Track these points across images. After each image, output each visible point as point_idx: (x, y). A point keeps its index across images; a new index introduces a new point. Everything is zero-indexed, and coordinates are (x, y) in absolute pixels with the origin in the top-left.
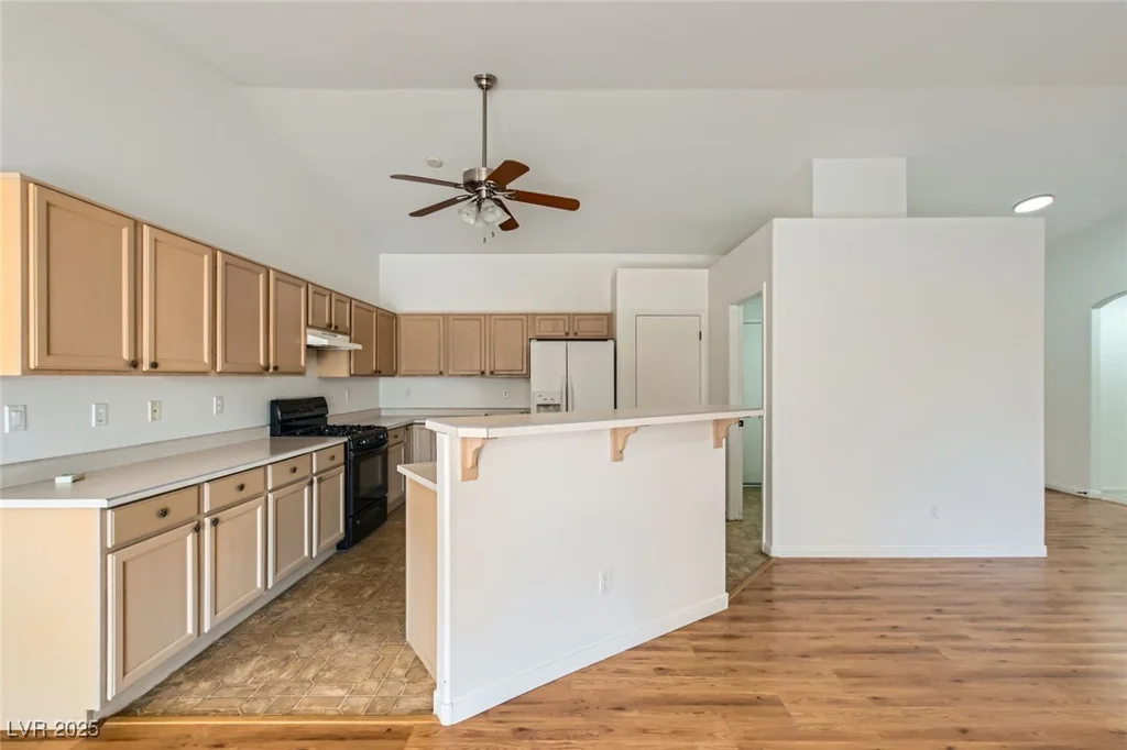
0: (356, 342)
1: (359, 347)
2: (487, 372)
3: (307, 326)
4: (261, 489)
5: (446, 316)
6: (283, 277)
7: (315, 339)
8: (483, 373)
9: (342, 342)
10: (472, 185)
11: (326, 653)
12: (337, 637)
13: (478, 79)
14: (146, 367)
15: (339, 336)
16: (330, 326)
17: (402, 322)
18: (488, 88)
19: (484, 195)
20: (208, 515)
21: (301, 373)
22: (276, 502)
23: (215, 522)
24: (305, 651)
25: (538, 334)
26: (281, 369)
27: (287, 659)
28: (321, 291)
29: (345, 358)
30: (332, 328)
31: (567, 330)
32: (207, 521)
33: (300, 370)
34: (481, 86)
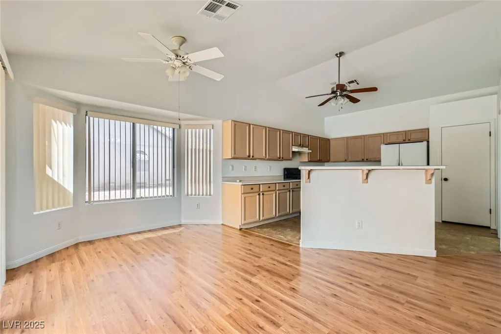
0: (310, 150)
1: (311, 151)
2: (365, 159)
3: (292, 145)
4: (274, 189)
5: (347, 138)
6: (285, 132)
7: (295, 149)
8: (363, 160)
9: (305, 150)
10: (333, 92)
11: (284, 231)
12: (289, 229)
13: (336, 55)
14: (251, 157)
15: (304, 148)
16: (300, 145)
17: (331, 142)
18: (340, 56)
19: (338, 94)
20: (262, 192)
21: (290, 160)
22: (279, 194)
23: (263, 194)
24: (280, 230)
25: (389, 141)
26: (284, 158)
27: (275, 230)
28: (297, 134)
29: (307, 155)
30: (300, 146)
31: (404, 139)
32: (261, 194)
33: (289, 158)
34: (338, 57)
